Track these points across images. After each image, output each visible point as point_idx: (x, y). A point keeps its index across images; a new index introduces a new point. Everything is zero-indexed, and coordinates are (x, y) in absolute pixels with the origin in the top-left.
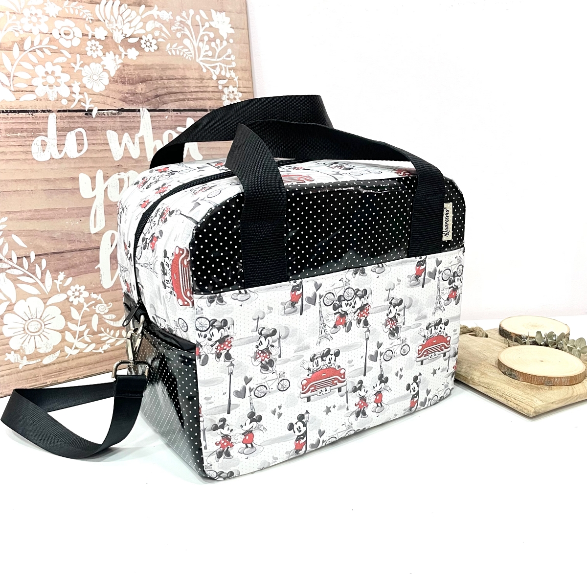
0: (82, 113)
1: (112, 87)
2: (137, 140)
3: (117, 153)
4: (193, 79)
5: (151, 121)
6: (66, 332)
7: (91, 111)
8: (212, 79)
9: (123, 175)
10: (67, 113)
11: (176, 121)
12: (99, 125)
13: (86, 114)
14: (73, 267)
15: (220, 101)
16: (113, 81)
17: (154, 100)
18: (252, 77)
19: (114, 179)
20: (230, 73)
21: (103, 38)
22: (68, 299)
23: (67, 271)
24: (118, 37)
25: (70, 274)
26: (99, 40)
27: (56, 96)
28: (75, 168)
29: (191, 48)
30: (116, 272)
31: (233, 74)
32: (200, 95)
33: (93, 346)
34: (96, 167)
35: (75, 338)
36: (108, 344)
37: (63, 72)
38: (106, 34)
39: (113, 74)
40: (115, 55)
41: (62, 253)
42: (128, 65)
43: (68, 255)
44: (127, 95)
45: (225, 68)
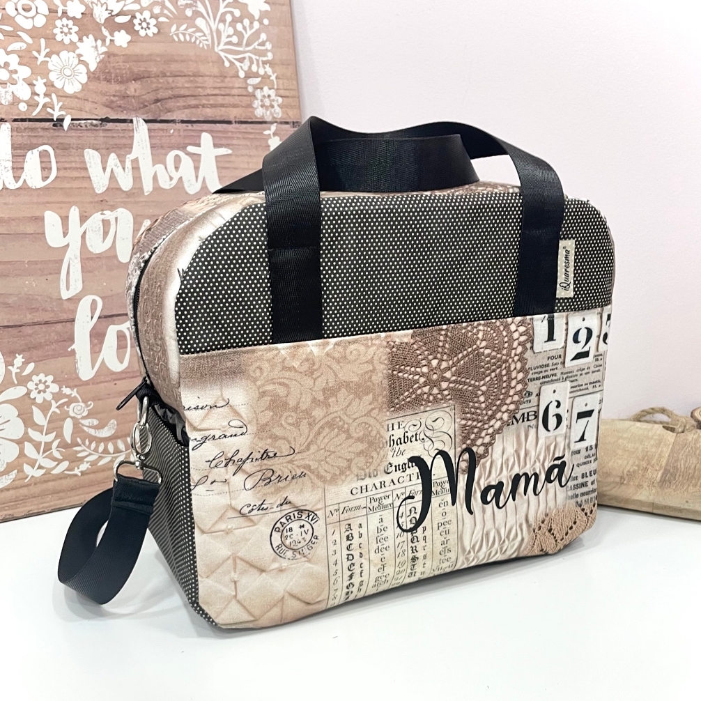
0: (48, 123)
1: (92, 86)
2: (128, 164)
3: (100, 182)
4: (210, 76)
5: (150, 137)
6: (26, 443)
7: (61, 120)
8: (238, 77)
9: (109, 215)
10: (27, 123)
11: (185, 137)
12: (73, 141)
13: (54, 125)
14: (35, 347)
15: (250, 110)
16: (92, 77)
17: (153, 106)
18: (297, 74)
19: (96, 219)
20: (265, 68)
21: (79, 16)
22: (28, 394)
23: (27, 354)
24: (101, 15)
25: (31, 358)
26: (73, 19)
27: (10, 98)
28: (38, 203)
29: (207, 32)
30: (98, 357)
31: (269, 70)
32: (220, 100)
33: (65, 464)
34: (70, 202)
35: (39, 453)
36: (87, 462)
37: (20, 64)
38: (83, 9)
39: (93, 67)
40: (96, 40)
41: (20, 326)
42: (115, 55)
43: (29, 330)
44: (115, 99)
45: (258, 61)
